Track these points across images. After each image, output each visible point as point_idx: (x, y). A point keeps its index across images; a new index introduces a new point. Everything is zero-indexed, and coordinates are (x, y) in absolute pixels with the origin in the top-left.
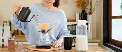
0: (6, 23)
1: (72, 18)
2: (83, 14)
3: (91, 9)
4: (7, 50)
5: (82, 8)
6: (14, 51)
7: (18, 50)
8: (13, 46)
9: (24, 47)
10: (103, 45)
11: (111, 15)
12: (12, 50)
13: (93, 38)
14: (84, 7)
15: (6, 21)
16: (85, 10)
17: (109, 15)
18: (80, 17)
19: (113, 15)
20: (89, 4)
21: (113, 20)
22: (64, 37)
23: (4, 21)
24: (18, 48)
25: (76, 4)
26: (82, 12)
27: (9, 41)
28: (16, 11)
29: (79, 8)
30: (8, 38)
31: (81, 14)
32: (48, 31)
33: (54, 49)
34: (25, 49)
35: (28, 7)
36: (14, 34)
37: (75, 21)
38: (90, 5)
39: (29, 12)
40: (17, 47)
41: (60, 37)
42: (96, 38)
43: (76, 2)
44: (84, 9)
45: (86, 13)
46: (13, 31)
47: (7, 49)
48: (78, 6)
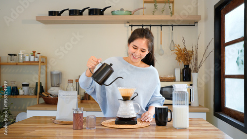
0: (72, 83)
1: (170, 77)
2: (185, 70)
3: (196, 64)
4: (72, 128)
5: (184, 62)
6: (82, 129)
7: (88, 127)
8: (81, 121)
9: (97, 122)
10: (214, 115)
11: (224, 73)
12: (79, 128)
13: (200, 105)
14: (187, 61)
15: (72, 80)
16: (188, 65)
17: (222, 73)
18: (182, 75)
19: (227, 73)
20: (194, 56)
21: (227, 80)
22: (156, 108)
23: (68, 80)
24: (89, 124)
25: (176, 56)
26: (184, 67)
27: (74, 115)
28: (91, 67)
29: (180, 62)
30: (73, 109)
31: (183, 70)
32: (133, 99)
33: (140, 125)
34: (98, 125)
35: (111, 65)
36: (83, 100)
37: (174, 80)
38: (195, 58)
39: (112, 71)
40: (87, 123)
41: (151, 105)
42: (203, 106)
43: (176, 53)
44: (187, 63)
45: (190, 70)
46: (83, 94)
47: (72, 126)
48: (179, 59)
